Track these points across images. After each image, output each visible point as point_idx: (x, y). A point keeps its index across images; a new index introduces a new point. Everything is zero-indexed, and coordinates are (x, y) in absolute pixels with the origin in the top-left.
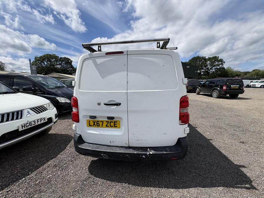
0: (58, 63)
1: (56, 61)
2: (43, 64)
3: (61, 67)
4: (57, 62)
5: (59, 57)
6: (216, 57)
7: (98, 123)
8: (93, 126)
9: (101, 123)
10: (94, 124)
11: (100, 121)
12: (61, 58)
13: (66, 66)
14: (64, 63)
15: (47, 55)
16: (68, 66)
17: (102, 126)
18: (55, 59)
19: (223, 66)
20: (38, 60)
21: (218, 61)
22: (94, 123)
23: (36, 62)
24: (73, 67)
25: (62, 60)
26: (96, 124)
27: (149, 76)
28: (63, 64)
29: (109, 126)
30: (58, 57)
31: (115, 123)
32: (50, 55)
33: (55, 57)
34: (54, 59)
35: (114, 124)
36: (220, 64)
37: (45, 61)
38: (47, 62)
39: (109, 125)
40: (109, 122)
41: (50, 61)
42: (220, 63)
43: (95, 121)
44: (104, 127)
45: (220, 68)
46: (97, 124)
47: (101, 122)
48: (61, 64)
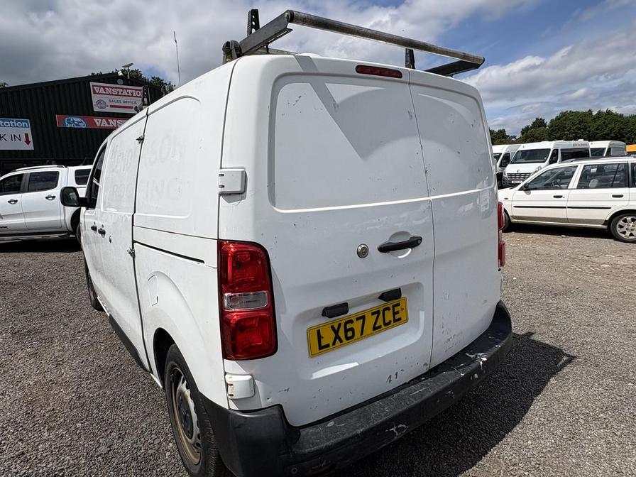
7: (349, 326)
8: (334, 344)
9: (357, 326)
10: (337, 337)
11: (354, 319)
17: (362, 334)
22: (336, 332)
26: (341, 333)
27: (459, 153)
29: (380, 327)
31: (396, 309)
35: (395, 313)
39: (380, 322)
40: (381, 312)
43: (340, 325)
44: (369, 335)
46: (346, 331)
47: (358, 319)
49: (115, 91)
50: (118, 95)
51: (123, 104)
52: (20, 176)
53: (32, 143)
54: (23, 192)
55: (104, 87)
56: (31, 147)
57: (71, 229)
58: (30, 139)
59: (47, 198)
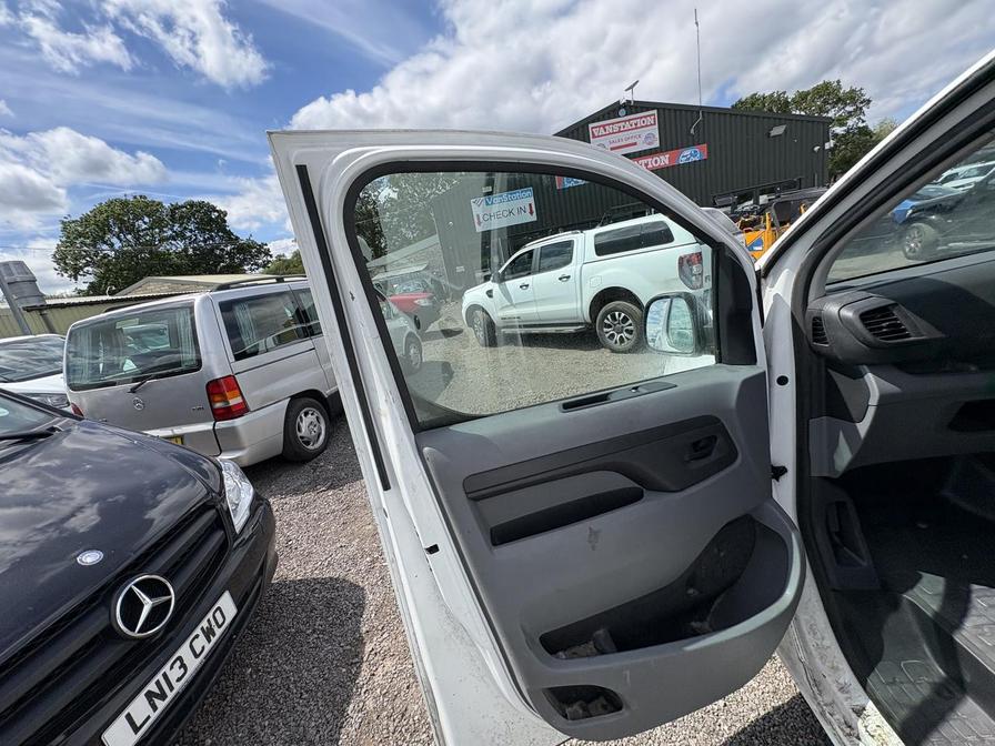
0: (170, 232)
1: (158, 223)
2: (105, 247)
3: (185, 250)
4: (161, 231)
5: (167, 205)
6: (827, 85)
12: (175, 208)
13: (205, 241)
14: (192, 227)
15: (111, 203)
16: (212, 238)
18: (148, 216)
19: (863, 122)
20: (80, 235)
21: (840, 101)
23: (72, 244)
24: (237, 238)
25: (182, 217)
28: (188, 234)
30: (160, 204)
32: (124, 204)
33: (148, 208)
34: (146, 219)
36: (850, 114)
37: (111, 231)
38: (119, 238)
41: (131, 229)
42: (849, 108)
45: (848, 131)
48: (180, 235)
49: (616, 128)
50: (620, 132)
51: (624, 143)
52: (531, 253)
53: (535, 214)
54: (535, 273)
55: (604, 126)
56: (534, 218)
57: (589, 320)
58: (534, 209)
59: (560, 279)
